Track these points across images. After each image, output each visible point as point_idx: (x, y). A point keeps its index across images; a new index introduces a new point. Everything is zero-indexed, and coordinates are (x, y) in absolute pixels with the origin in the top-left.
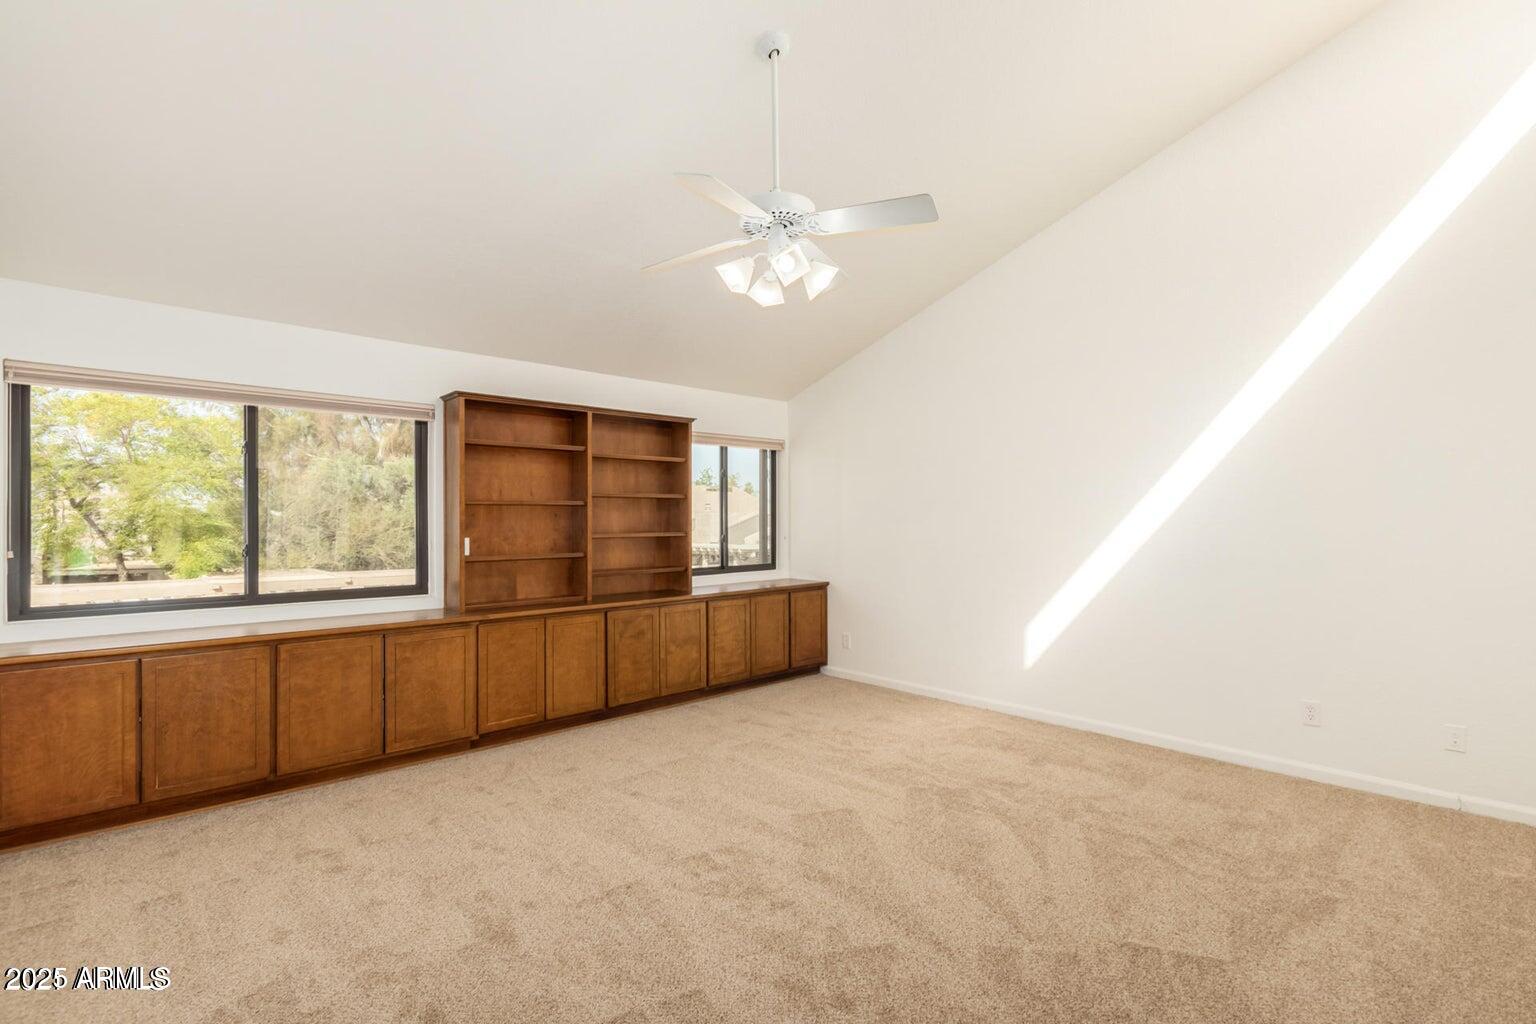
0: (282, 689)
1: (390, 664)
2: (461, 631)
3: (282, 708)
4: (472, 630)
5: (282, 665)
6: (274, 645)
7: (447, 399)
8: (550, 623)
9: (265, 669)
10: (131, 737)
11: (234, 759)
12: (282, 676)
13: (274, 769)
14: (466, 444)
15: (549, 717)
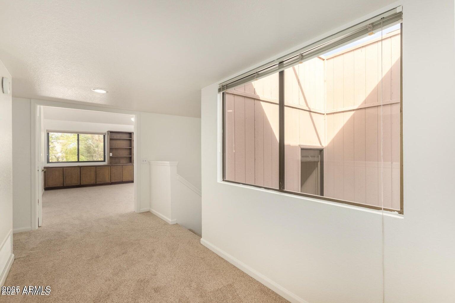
0: (81, 173)
1: (97, 171)
2: (108, 167)
3: (81, 176)
4: (110, 167)
5: (81, 170)
6: (80, 167)
7: (108, 132)
8: (123, 166)
9: (79, 170)
10: (62, 178)
11: (75, 182)
12: (81, 171)
13: (80, 184)
14: (110, 139)
15: (123, 181)
